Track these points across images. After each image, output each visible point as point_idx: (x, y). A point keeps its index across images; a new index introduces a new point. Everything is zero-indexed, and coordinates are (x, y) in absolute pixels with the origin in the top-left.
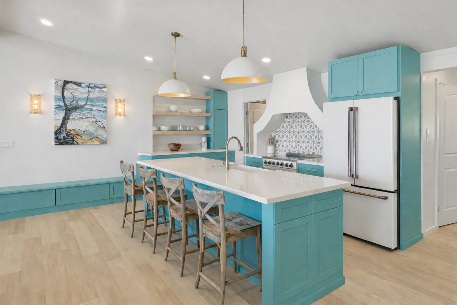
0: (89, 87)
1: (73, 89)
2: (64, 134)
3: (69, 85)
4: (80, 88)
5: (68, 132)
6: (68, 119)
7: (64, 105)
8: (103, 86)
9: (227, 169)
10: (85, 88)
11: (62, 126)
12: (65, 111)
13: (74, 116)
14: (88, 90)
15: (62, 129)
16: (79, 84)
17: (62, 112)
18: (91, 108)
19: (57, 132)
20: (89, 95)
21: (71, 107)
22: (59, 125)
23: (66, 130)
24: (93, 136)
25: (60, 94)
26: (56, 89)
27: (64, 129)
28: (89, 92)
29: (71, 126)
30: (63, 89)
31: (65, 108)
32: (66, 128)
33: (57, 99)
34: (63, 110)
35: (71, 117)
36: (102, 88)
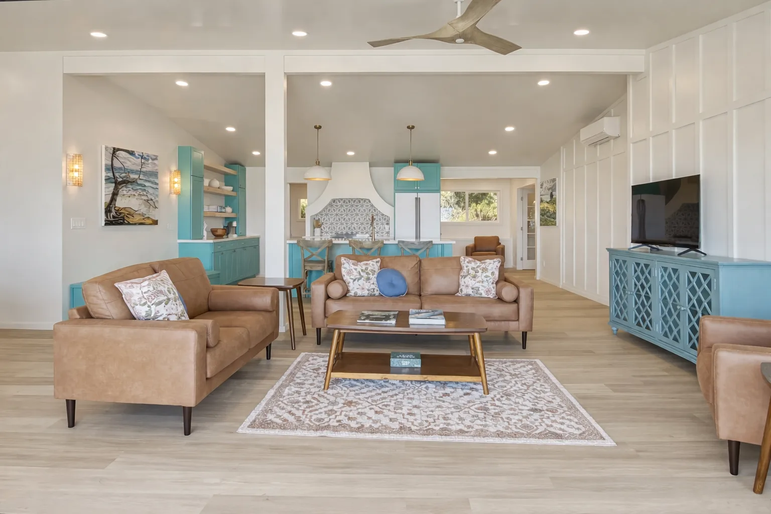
0: (142, 157)
2: (113, 213)
5: (118, 210)
6: (117, 194)
11: (110, 204)
13: (125, 192)
16: (131, 153)
19: (108, 210)
23: (115, 207)
24: (146, 216)
27: (113, 206)
28: (142, 164)
29: (120, 203)
30: (113, 156)
31: (113, 180)
32: (115, 205)
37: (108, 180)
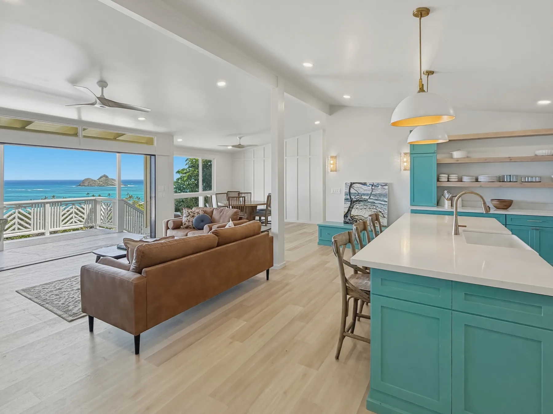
1: (358, 188)
2: (349, 218)
3: (354, 185)
4: (365, 186)
5: (352, 217)
6: (352, 208)
7: (349, 198)
8: (385, 184)
9: (454, 234)
10: (369, 186)
11: (347, 212)
12: (350, 202)
14: (372, 188)
15: (348, 214)
17: (348, 202)
18: (373, 201)
19: (346, 216)
20: (372, 192)
21: (355, 199)
22: (346, 211)
23: (350, 215)
25: (348, 191)
26: (346, 187)
27: (349, 214)
29: (354, 212)
30: (350, 187)
31: (350, 200)
32: (351, 213)
33: (346, 194)
34: (349, 201)
35: (355, 207)
36: (383, 186)
37: (346, 199)
